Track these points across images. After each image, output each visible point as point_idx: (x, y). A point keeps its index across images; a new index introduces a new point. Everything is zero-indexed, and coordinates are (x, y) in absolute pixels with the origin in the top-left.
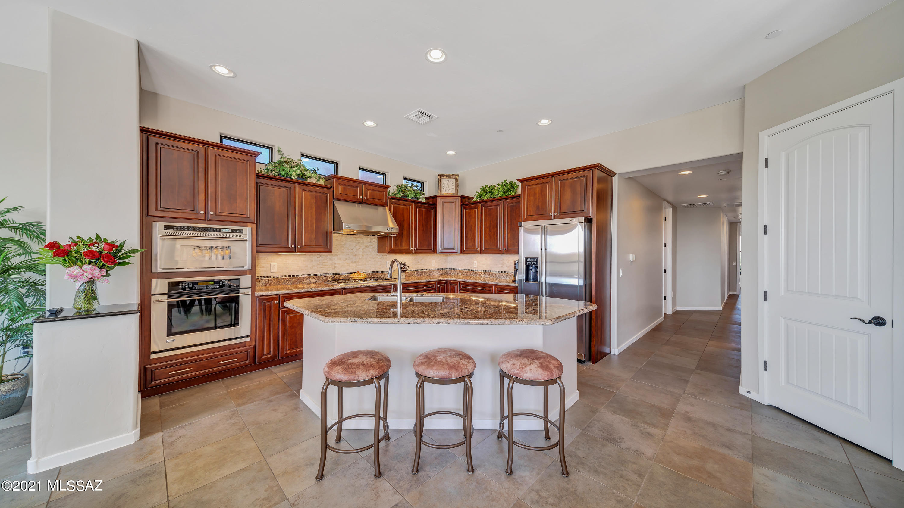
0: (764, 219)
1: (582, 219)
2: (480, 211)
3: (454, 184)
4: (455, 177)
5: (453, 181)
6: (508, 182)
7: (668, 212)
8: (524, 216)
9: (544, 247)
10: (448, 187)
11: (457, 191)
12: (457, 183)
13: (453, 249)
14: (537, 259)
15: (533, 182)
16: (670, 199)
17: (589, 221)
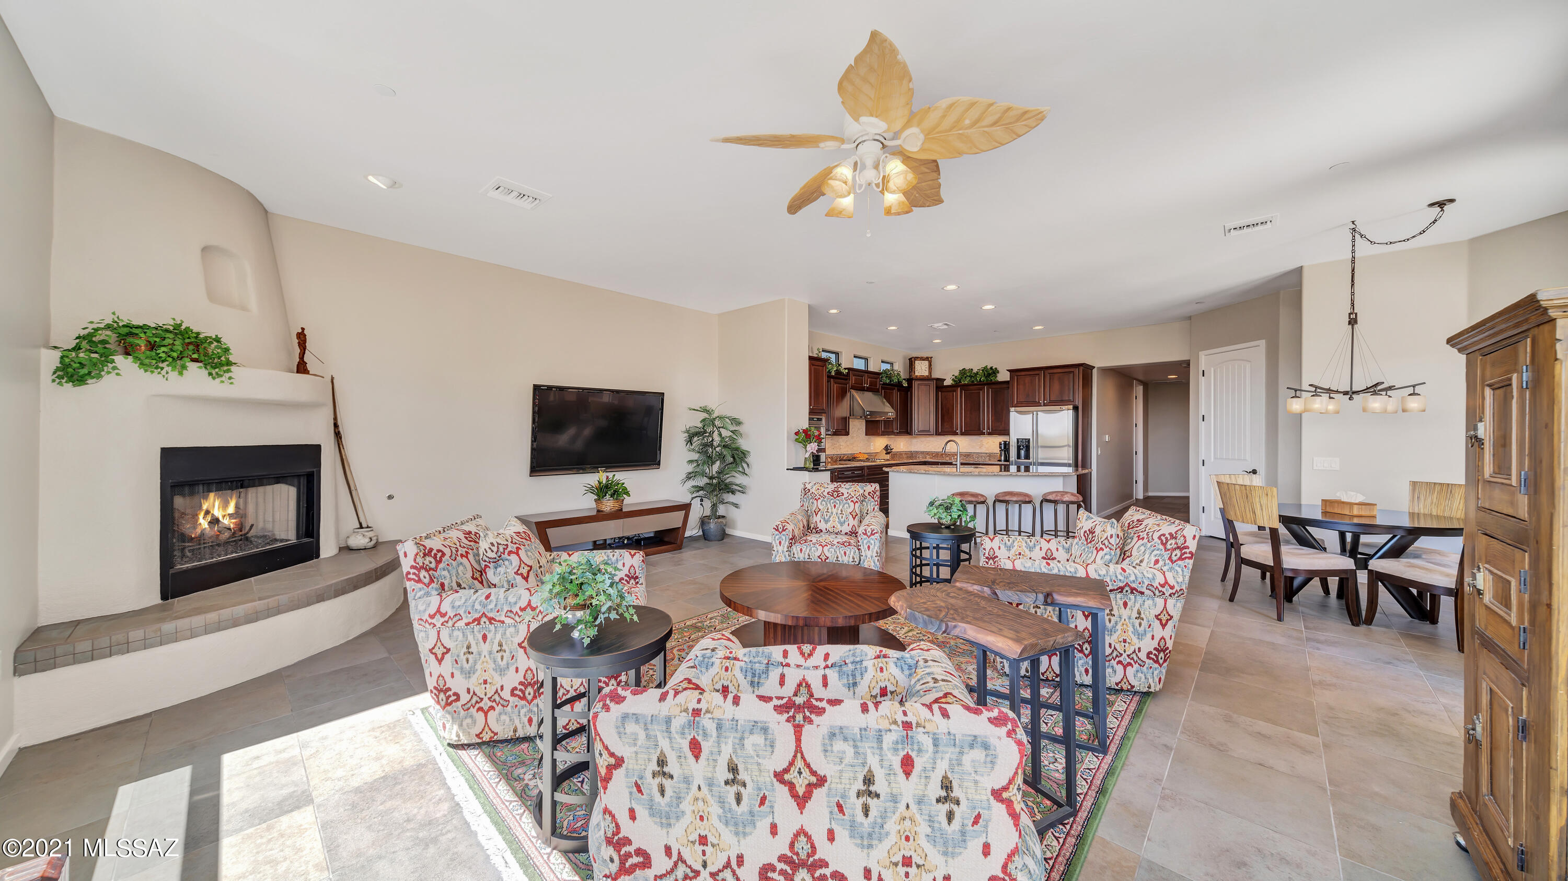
0: (1203, 411)
1: (1071, 407)
2: (959, 395)
3: (927, 366)
4: (928, 359)
5: (927, 363)
6: (989, 367)
7: (1139, 390)
8: (1013, 401)
9: (1036, 432)
10: (921, 369)
11: (930, 372)
12: (930, 365)
13: (929, 431)
14: (1029, 440)
15: (1023, 373)
16: (1141, 378)
17: (1076, 408)
